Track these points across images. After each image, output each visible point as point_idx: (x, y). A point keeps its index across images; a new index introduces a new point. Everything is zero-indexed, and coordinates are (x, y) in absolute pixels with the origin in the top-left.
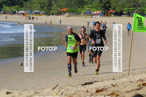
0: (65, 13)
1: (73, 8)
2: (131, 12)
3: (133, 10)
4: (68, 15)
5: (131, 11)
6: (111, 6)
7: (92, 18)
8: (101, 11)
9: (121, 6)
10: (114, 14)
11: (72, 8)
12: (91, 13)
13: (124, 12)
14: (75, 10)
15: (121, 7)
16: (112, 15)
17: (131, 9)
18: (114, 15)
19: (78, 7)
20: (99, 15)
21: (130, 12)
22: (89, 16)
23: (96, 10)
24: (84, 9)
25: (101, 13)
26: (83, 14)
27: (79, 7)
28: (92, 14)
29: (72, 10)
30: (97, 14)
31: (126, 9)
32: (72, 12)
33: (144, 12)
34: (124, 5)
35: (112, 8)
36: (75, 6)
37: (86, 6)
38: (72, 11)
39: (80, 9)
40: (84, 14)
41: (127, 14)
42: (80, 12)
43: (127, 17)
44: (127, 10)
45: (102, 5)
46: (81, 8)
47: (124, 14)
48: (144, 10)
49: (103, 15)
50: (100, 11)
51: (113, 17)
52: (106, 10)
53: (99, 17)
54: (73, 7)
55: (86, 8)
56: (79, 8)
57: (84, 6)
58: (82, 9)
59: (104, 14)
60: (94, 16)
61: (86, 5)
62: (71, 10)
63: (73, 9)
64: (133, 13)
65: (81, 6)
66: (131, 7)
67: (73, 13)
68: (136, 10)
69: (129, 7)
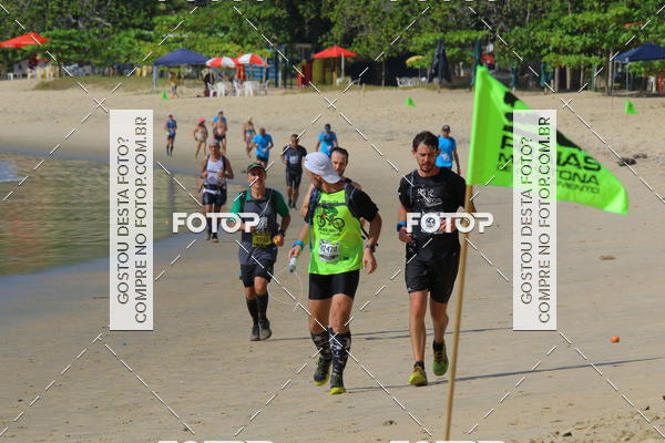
0: (33, 63)
1: (85, 35)
2: (461, 57)
3: (473, 44)
4: (50, 79)
5: (457, 50)
6: (333, 16)
7: (207, 94)
8: (268, 52)
9: (392, 16)
10: (347, 74)
11: (73, 30)
12: (204, 66)
13: (413, 59)
14: (94, 46)
15: (395, 28)
16: (339, 76)
17: (462, 36)
18: (349, 79)
19: (114, 23)
20: (252, 77)
21: (455, 60)
22: (191, 82)
23: (236, 42)
24: (158, 36)
25: (264, 63)
26: (150, 74)
27: (126, 27)
28: (205, 72)
29: (75, 44)
30: (242, 73)
31: (429, 37)
32: (74, 56)
33: (546, 59)
34: (412, 12)
35: (337, 32)
36: (99, 19)
37: (169, 18)
38: (77, 49)
39: (127, 39)
40: (156, 71)
41: (436, 69)
42: (128, 57)
43: (435, 89)
44: (433, 47)
45: (273, 10)
46: (137, 30)
47: (413, 73)
48: (546, 46)
49: (280, 74)
50: (257, 53)
51: (342, 87)
52: (298, 46)
53: (256, 93)
54: (81, 25)
55: (170, 32)
56: (123, 33)
57: (156, 19)
58: (140, 37)
59: (288, 74)
60: (221, 87)
61: (166, 12)
62: (71, 46)
63: (83, 40)
64: (470, 68)
65: (137, 21)
66: (459, 27)
67: (81, 64)
68: (491, 48)
69: (446, 29)
